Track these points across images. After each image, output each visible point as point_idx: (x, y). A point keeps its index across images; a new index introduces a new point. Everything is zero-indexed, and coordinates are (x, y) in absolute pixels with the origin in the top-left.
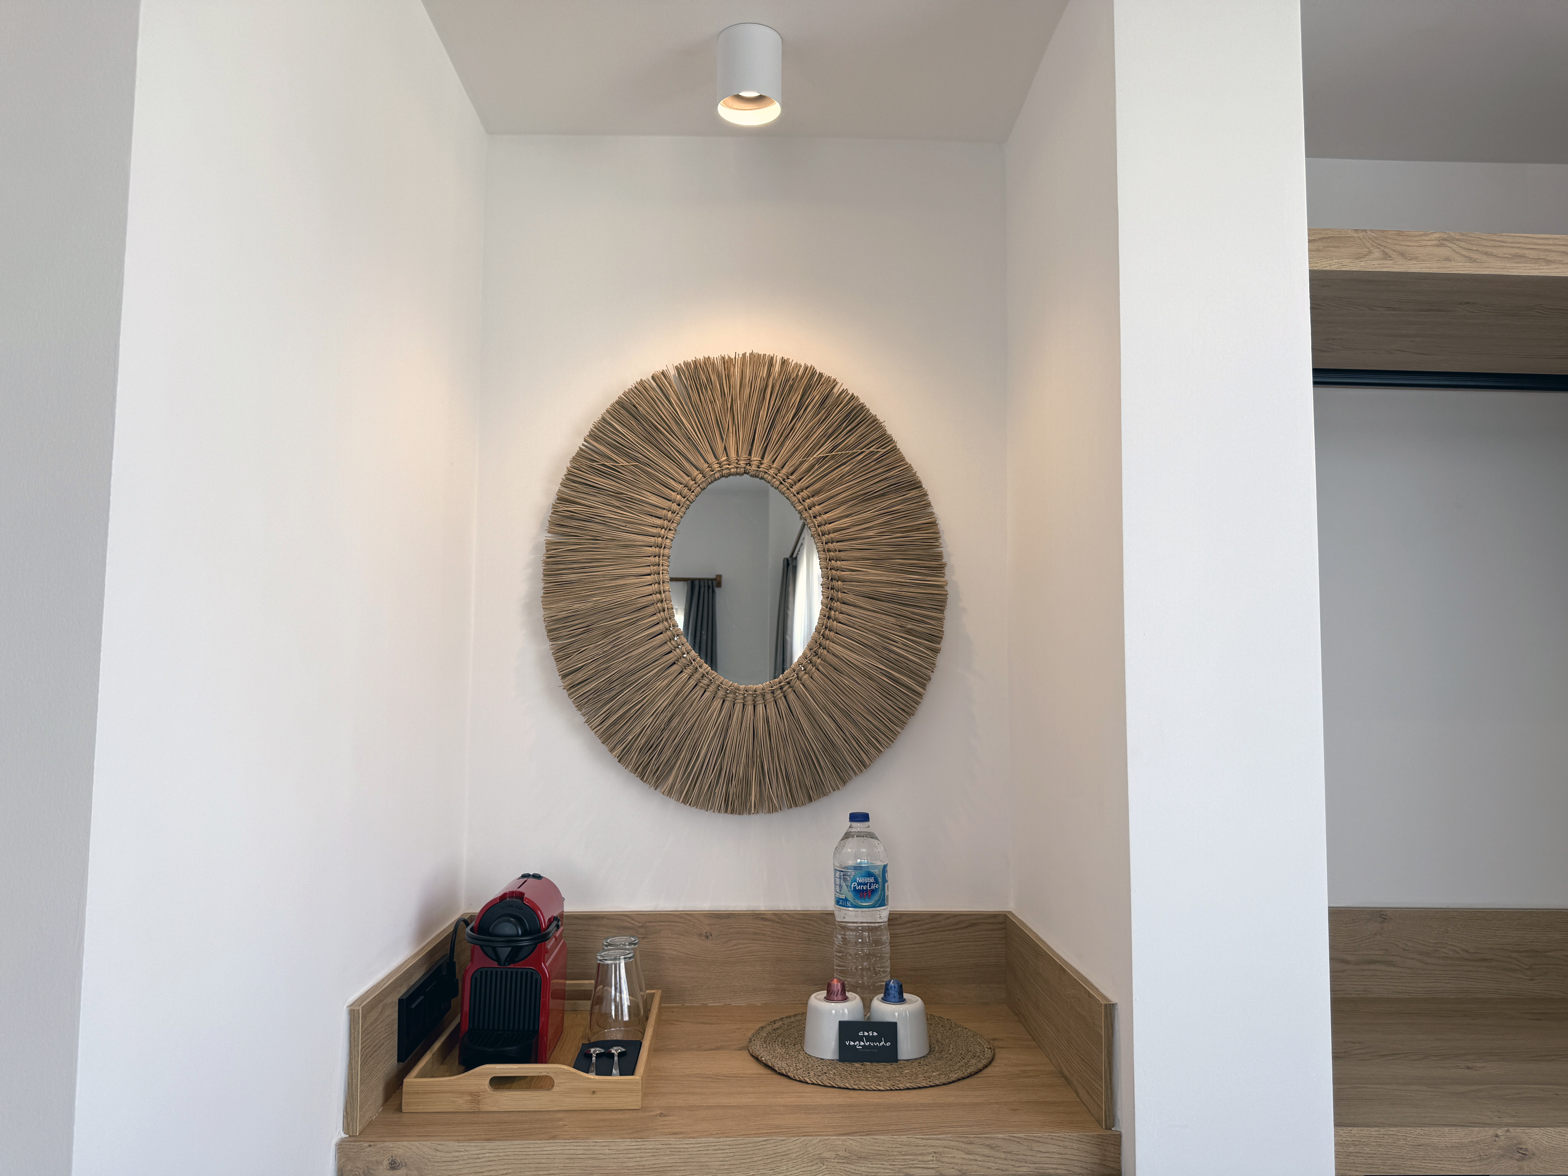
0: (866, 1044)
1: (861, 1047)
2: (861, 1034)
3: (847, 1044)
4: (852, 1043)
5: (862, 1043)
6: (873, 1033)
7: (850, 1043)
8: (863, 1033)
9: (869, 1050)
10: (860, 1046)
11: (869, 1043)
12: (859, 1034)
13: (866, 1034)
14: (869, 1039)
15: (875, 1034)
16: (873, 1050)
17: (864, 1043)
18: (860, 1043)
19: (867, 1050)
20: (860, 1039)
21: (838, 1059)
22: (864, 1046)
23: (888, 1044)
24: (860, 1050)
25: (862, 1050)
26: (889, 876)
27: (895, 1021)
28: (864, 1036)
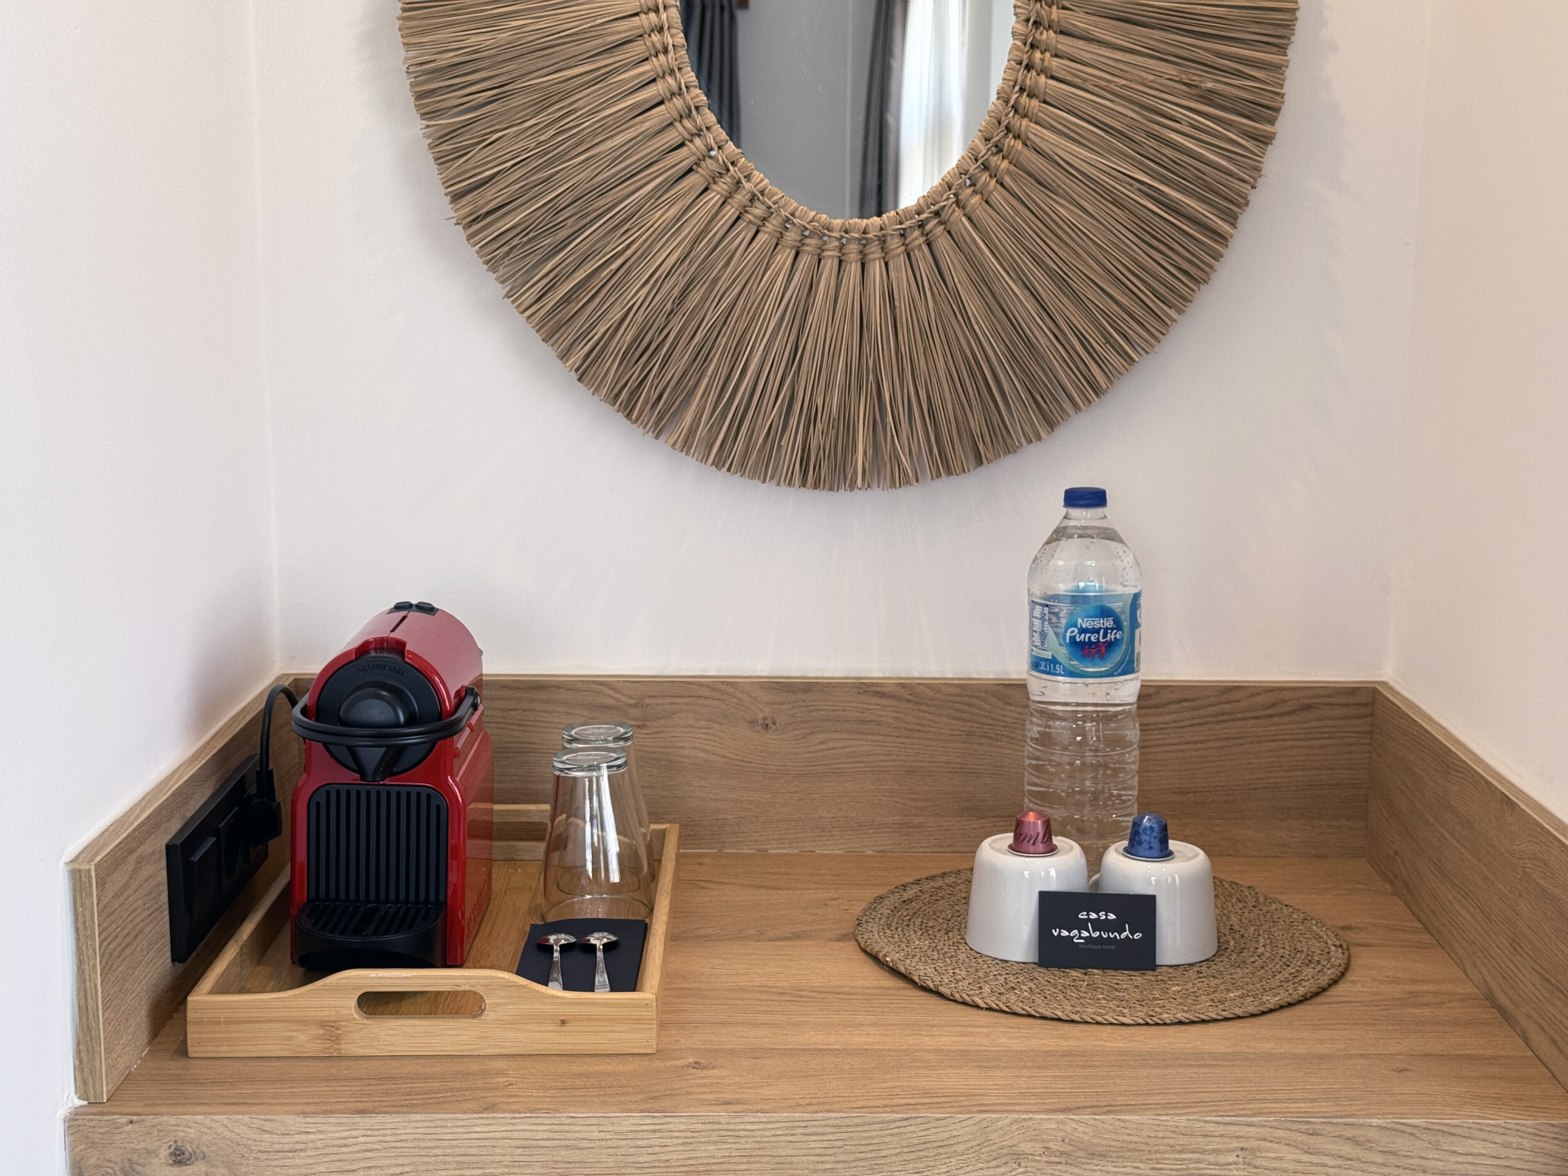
0: (1093, 935)
1: (1082, 941)
2: (1082, 916)
3: (1056, 934)
4: (1065, 933)
5: (1085, 934)
6: (1107, 915)
7: (1060, 932)
8: (1088, 915)
9: (1099, 947)
10: (1080, 938)
11: (1098, 933)
12: (1080, 916)
13: (1093, 916)
14: (1098, 925)
15: (1112, 916)
16: (1107, 947)
17: (1089, 932)
18: (1080, 933)
19: (1094, 947)
20: (1082, 925)
21: (1037, 960)
22: (1089, 939)
23: (1138, 936)
24: (1080, 946)
25: (1084, 946)
26: (1143, 616)
27: (1151, 893)
28: (1089, 920)
